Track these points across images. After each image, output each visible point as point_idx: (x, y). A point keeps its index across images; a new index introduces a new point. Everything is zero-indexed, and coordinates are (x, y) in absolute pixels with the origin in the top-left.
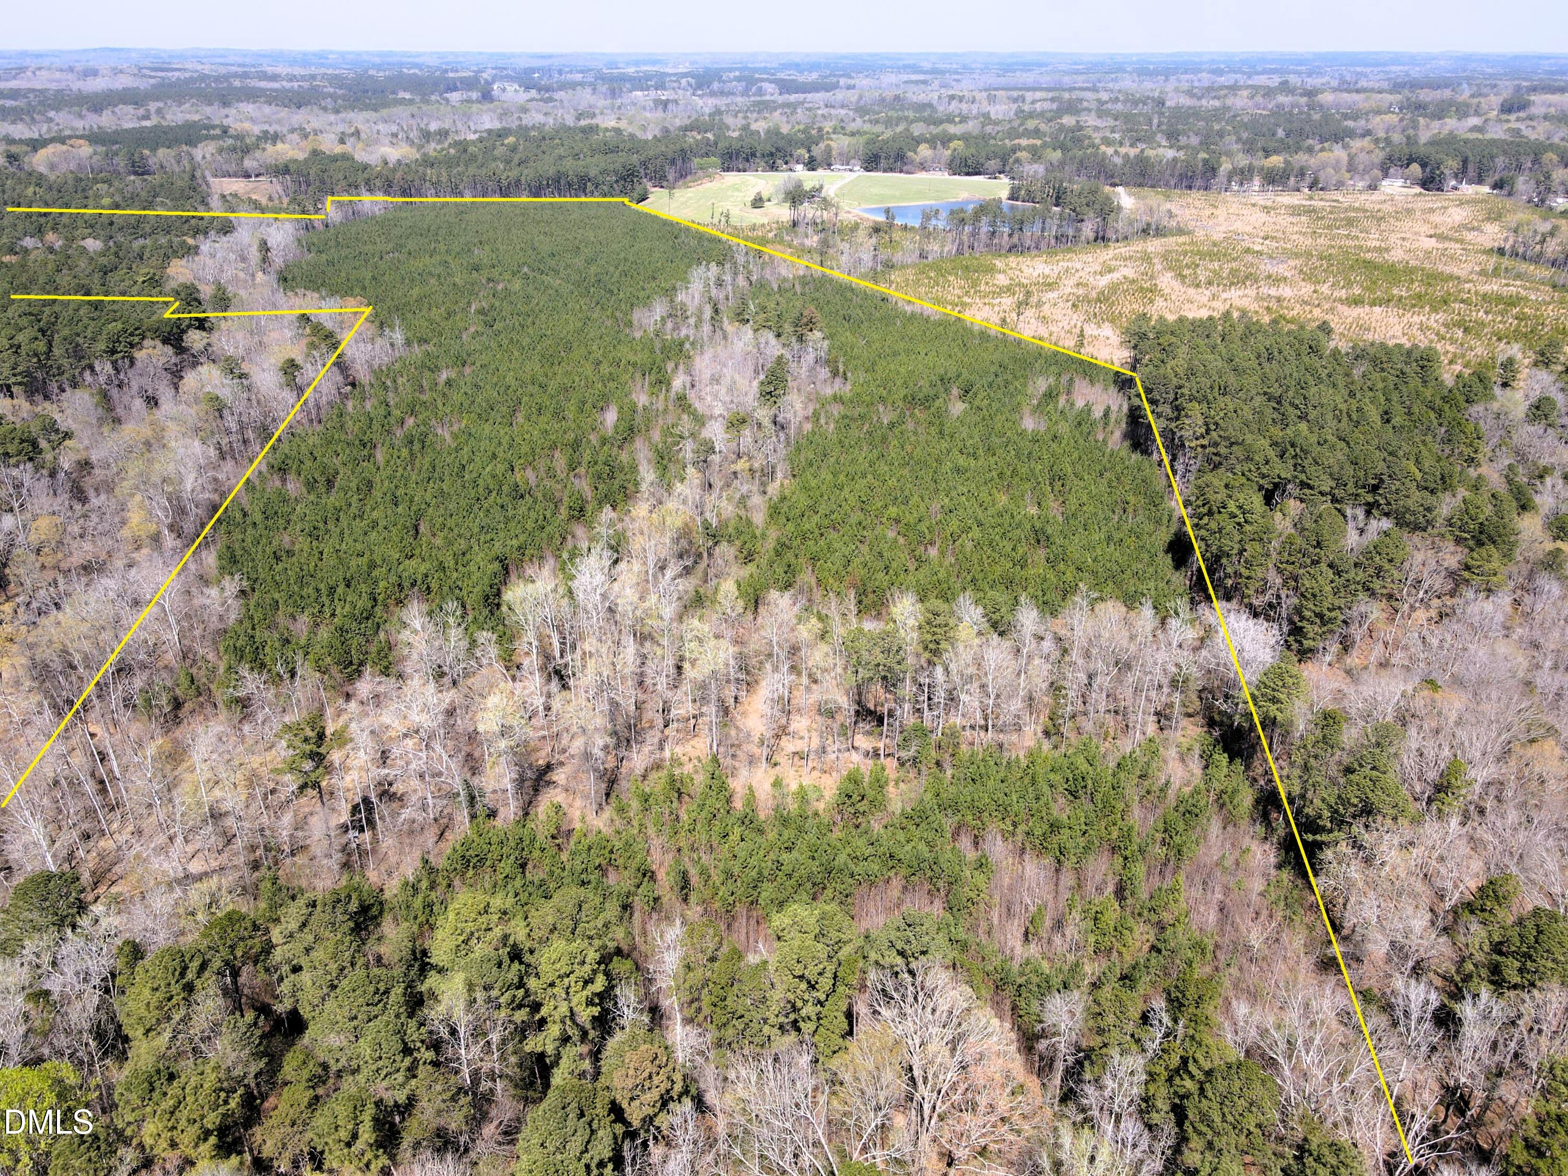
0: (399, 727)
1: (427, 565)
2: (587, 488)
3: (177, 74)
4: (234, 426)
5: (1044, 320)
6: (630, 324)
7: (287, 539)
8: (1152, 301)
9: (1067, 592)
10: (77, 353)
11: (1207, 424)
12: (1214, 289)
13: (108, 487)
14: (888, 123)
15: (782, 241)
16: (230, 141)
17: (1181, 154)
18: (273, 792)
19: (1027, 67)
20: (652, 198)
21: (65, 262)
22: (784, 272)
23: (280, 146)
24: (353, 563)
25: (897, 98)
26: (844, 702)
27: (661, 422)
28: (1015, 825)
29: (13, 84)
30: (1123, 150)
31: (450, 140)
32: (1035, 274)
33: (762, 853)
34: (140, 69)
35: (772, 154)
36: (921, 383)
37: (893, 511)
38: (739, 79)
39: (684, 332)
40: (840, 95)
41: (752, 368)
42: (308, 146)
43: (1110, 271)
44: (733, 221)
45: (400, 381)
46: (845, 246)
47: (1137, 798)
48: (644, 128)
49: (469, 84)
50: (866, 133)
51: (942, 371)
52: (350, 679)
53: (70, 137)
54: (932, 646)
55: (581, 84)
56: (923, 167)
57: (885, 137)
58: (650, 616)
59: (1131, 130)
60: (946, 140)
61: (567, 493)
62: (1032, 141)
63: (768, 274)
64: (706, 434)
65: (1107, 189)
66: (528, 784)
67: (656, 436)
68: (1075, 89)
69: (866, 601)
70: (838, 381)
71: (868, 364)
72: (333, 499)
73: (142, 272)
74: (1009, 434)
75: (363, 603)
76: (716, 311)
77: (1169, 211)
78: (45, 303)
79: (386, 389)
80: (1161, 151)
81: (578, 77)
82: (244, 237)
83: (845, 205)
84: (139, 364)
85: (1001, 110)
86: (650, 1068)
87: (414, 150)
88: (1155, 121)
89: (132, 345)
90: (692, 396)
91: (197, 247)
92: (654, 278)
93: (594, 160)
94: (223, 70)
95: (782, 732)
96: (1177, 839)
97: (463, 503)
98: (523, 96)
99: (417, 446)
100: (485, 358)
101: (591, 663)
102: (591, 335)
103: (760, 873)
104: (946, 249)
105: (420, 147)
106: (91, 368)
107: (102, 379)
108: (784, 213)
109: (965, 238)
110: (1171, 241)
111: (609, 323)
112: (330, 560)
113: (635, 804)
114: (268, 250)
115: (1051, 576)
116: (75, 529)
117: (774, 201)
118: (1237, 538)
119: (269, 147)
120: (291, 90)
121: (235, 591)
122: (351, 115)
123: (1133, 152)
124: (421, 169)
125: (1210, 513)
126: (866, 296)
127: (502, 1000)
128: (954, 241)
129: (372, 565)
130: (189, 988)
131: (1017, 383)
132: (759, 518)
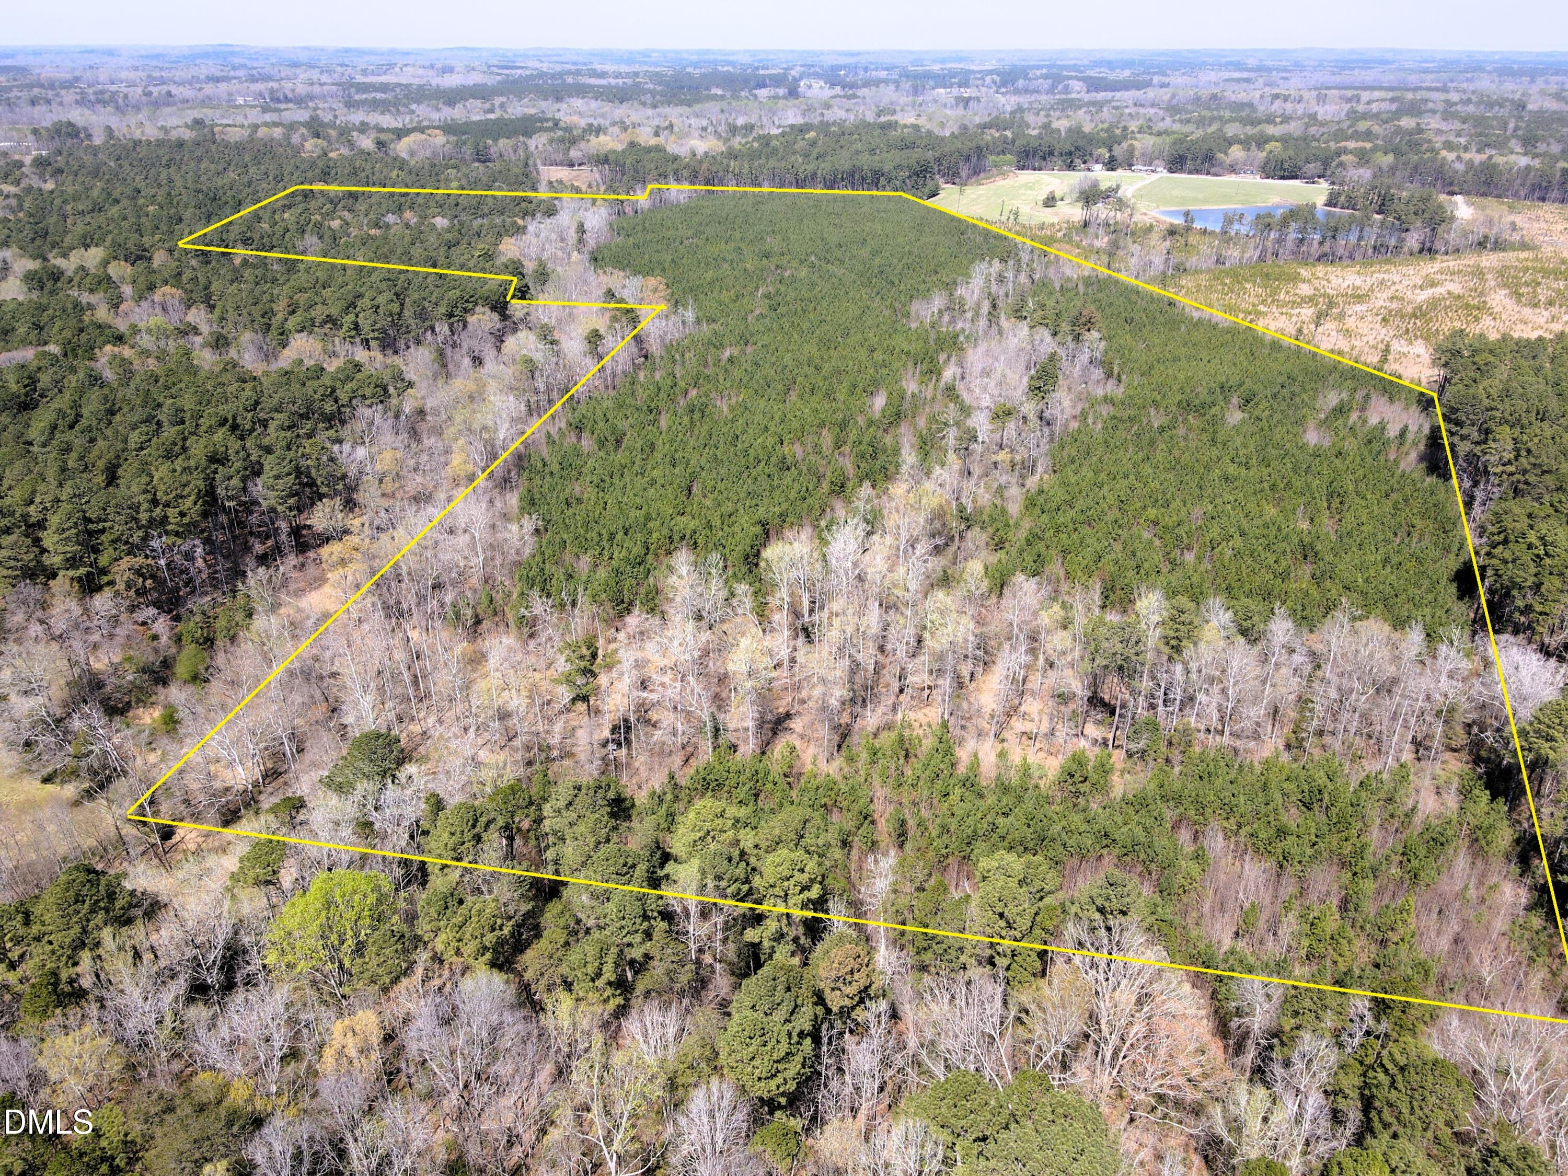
0: (659, 661)
1: (697, 522)
2: (849, 466)
3: (519, 71)
4: (542, 387)
5: (1348, 333)
6: (908, 315)
7: (578, 488)
8: (1477, 319)
9: (1329, 609)
10: (422, 315)
11: (1518, 450)
12: (1555, 310)
13: (438, 431)
14: (1201, 122)
15: (1070, 241)
16: (560, 133)
17: (1536, 163)
18: (549, 702)
19: (1367, 63)
20: (942, 194)
21: (418, 237)
22: (1068, 272)
23: (602, 138)
24: (632, 514)
25: (1214, 97)
26: (1078, 688)
27: (927, 410)
28: (1240, 826)
29: (384, 79)
30: (1467, 156)
31: (754, 134)
32: (1345, 285)
33: (979, 815)
34: (489, 67)
35: (1070, 153)
36: (1199, 389)
37: (1152, 513)
38: (1045, 77)
39: (960, 325)
40: (1151, 94)
41: (1023, 364)
42: (626, 138)
43: (1433, 284)
44: (1021, 219)
45: (687, 355)
46: (1135, 248)
47: (1378, 822)
48: (942, 125)
49: (777, 81)
50: (1174, 133)
51: (1224, 379)
52: (620, 616)
53: (428, 127)
54: (1173, 642)
55: (886, 81)
56: (1233, 169)
57: (1193, 137)
58: (895, 586)
59: (1480, 135)
60: (1262, 141)
61: (830, 469)
62: (1360, 144)
63: (1051, 273)
64: (970, 423)
65: (1443, 197)
66: (767, 726)
67: (922, 422)
68: (1421, 88)
69: (1112, 597)
70: (1111, 383)
71: (1145, 368)
72: (620, 457)
73: (480, 246)
74: (1288, 446)
75: (638, 550)
76: (994, 306)
77: (1513, 224)
78: (401, 272)
79: (674, 361)
80: (1513, 158)
81: (883, 74)
82: (565, 219)
83: (1141, 206)
84: (470, 327)
85: (1331, 111)
86: (852, 964)
87: (720, 144)
88: (1511, 125)
89: (466, 310)
90: (960, 387)
91: (525, 227)
92: (936, 272)
93: (889, 156)
94: (558, 68)
95: (1011, 712)
96: (1415, 863)
97: (734, 469)
98: (828, 93)
99: (697, 415)
100: (766, 339)
101: (836, 622)
102: (869, 323)
103: (975, 831)
104: (1247, 255)
105: (727, 140)
106: (433, 329)
107: (440, 339)
108: (1077, 213)
109: (1269, 244)
110: (1510, 257)
111: (887, 313)
112: (612, 510)
113: (864, 756)
114: (584, 232)
115: (1315, 593)
116: (412, 463)
117: (1067, 201)
118: (1533, 570)
119: (592, 138)
120: (616, 86)
121: (532, 529)
122: (667, 110)
123: (1478, 158)
124: (725, 161)
125: (1506, 542)
126: (1152, 298)
127: (729, 891)
128: (1256, 247)
129: (648, 518)
130: (478, 839)
131: (1305, 396)
132: (1014, 509)
